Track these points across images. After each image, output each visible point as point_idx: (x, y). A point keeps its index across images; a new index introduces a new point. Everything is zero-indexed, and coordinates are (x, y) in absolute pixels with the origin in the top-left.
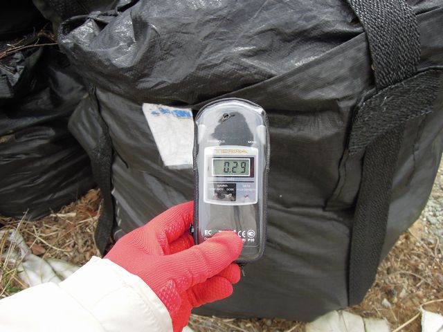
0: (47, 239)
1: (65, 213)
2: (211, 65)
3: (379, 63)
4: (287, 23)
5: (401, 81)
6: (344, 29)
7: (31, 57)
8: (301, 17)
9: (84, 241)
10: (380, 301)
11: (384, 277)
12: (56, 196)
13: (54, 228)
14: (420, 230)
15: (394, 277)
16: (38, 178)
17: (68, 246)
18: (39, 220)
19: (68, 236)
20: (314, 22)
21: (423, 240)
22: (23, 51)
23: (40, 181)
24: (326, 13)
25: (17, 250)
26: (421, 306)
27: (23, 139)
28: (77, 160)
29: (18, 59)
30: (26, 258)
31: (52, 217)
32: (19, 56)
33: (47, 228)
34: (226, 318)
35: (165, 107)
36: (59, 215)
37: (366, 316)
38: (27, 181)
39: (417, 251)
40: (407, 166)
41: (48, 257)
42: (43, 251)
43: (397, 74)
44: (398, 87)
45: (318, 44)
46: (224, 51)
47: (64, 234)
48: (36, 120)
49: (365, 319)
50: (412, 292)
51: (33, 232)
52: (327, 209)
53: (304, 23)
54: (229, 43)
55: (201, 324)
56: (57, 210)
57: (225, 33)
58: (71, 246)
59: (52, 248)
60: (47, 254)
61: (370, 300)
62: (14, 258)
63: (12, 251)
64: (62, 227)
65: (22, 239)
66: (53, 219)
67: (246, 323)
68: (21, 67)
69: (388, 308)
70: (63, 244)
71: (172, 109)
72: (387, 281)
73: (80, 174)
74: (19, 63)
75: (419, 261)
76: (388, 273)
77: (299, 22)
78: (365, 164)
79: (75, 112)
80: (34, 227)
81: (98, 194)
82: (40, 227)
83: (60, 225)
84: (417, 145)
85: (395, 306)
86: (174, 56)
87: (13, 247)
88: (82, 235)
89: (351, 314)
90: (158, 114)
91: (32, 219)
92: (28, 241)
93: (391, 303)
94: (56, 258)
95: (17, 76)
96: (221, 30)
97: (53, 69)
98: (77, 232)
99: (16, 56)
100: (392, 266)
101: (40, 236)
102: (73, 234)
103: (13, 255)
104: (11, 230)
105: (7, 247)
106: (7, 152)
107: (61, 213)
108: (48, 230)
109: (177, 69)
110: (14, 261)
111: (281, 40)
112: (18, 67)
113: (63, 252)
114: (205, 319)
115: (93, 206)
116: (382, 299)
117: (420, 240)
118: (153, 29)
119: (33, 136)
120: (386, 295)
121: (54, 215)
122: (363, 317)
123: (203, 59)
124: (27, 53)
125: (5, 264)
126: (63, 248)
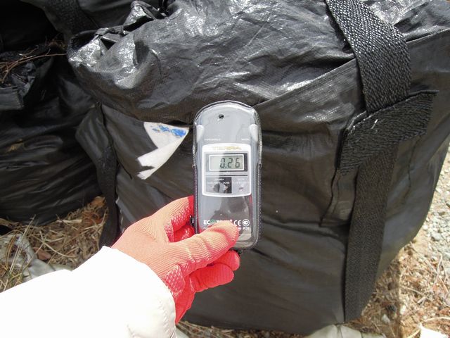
0: (52, 244)
1: (72, 219)
2: (208, 89)
3: (370, 88)
4: (280, 50)
5: (392, 105)
6: (335, 55)
7: (42, 68)
8: (293, 44)
9: (89, 247)
10: (379, 317)
11: (385, 293)
12: (63, 202)
13: (60, 234)
14: (424, 246)
15: (394, 293)
16: (46, 185)
17: (73, 252)
18: (45, 225)
19: (74, 242)
20: (306, 49)
21: (426, 256)
22: (34, 61)
23: (48, 187)
24: (318, 40)
25: (24, 255)
26: (421, 324)
27: (32, 147)
28: (84, 168)
29: (29, 69)
30: (32, 263)
31: (58, 223)
32: (30, 65)
33: (53, 233)
34: (224, 329)
35: (165, 126)
36: (65, 221)
37: (364, 331)
38: (35, 188)
39: (419, 267)
40: (403, 185)
41: (53, 263)
42: (48, 256)
43: (388, 98)
44: (389, 111)
45: (311, 69)
46: (219, 75)
47: (70, 240)
48: (45, 129)
49: (364, 335)
50: (413, 309)
51: (40, 237)
52: (323, 225)
53: (296, 50)
54: (224, 68)
55: (200, 334)
56: (63, 216)
57: (221, 58)
58: (76, 252)
59: (57, 254)
60: (53, 260)
61: (370, 315)
62: (20, 263)
63: (18, 256)
64: (68, 233)
65: (28, 244)
66: (59, 225)
67: (245, 334)
68: (32, 77)
69: (387, 324)
70: (68, 250)
71: (171, 127)
72: (387, 297)
73: (87, 181)
74: (30, 73)
75: (421, 277)
76: (389, 289)
77: (292, 49)
78: (358, 183)
79: (83, 122)
80: (40, 232)
81: (104, 202)
82: (46, 233)
83: (66, 231)
84: (411, 165)
85: (394, 323)
86: (173, 80)
87: (20, 252)
88: (87, 241)
89: (350, 329)
90: (159, 131)
91: (39, 225)
92: (34, 246)
93: (391, 319)
94: (61, 263)
95: (28, 86)
96: (217, 56)
97: (63, 79)
98: (83, 239)
99: (27, 65)
100: (393, 282)
101: (46, 242)
102: (78, 240)
103: (20, 260)
104: (18, 235)
105: (13, 251)
106: (16, 160)
107: (67, 219)
108: (54, 236)
109: (175, 91)
110: (20, 265)
111: (274, 65)
112: (29, 78)
113: (67, 258)
114: (204, 329)
115: (99, 213)
116: (382, 315)
117: (423, 256)
118: (153, 54)
119: (42, 144)
120: (386, 311)
121: (60, 222)
122: (361, 332)
123: (200, 83)
124: (38, 63)
125: (11, 269)
126: (68, 255)
